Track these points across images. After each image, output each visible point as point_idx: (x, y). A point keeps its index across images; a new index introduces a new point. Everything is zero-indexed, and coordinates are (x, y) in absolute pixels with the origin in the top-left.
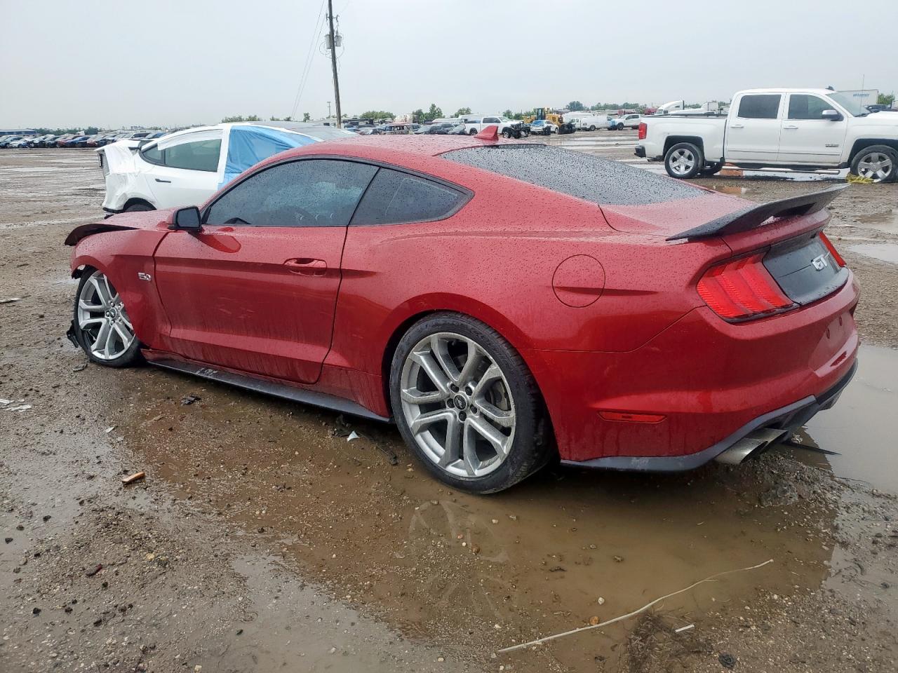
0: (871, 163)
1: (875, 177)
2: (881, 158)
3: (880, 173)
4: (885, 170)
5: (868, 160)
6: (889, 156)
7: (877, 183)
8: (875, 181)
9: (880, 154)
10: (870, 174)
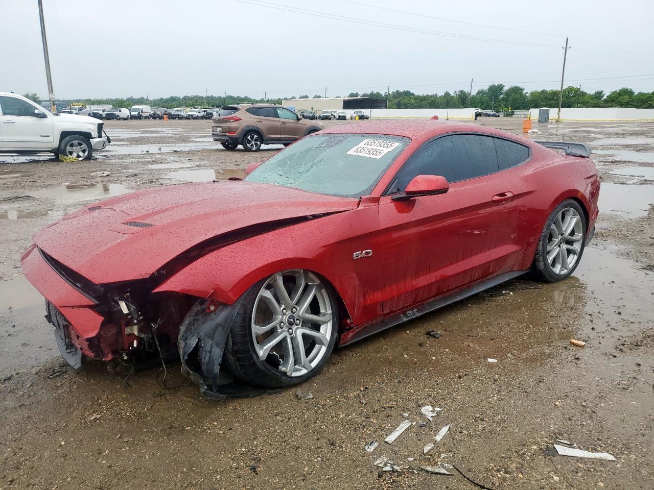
0: (74, 148)
1: (78, 156)
2: (80, 144)
3: (81, 154)
4: (84, 151)
5: (72, 145)
6: (85, 142)
7: (81, 161)
8: (80, 159)
9: (79, 141)
10: (75, 155)
